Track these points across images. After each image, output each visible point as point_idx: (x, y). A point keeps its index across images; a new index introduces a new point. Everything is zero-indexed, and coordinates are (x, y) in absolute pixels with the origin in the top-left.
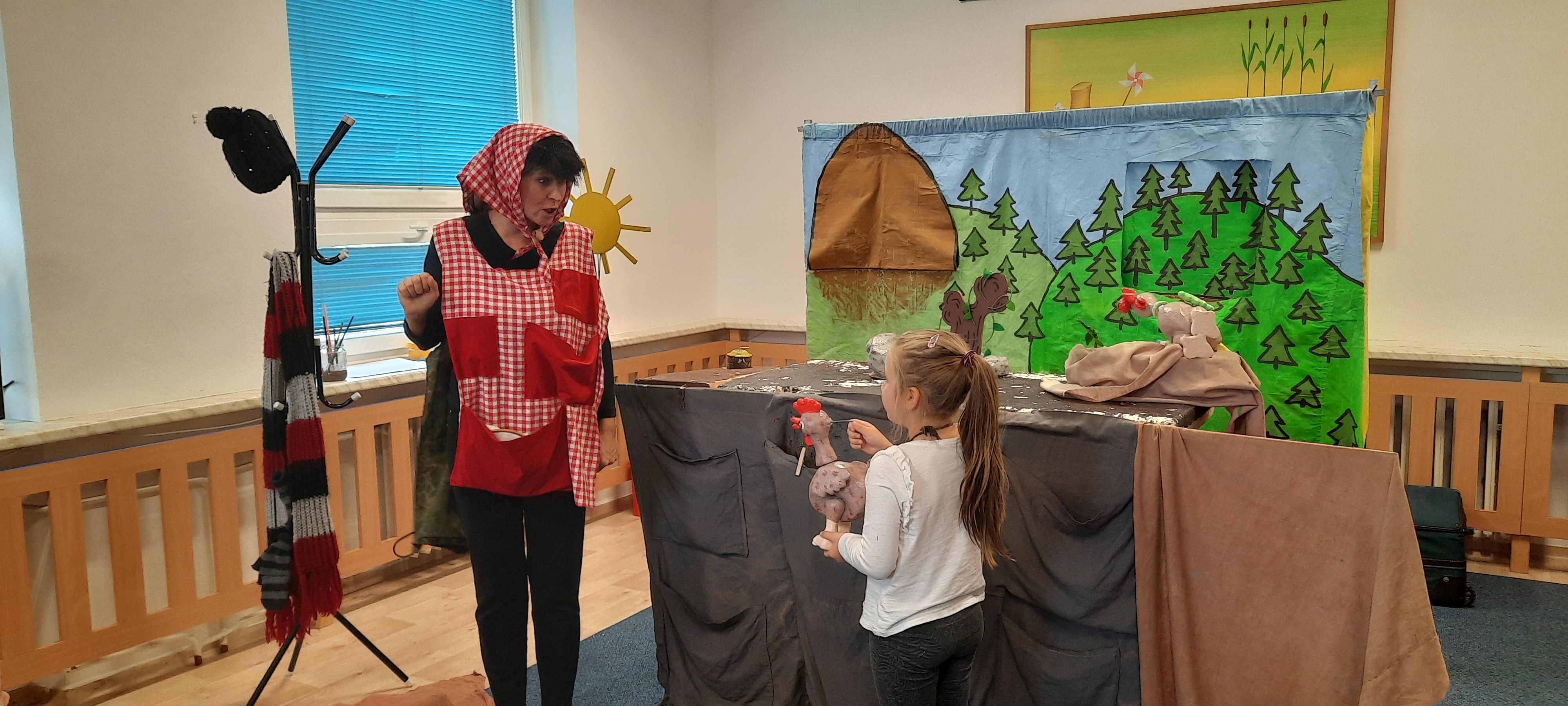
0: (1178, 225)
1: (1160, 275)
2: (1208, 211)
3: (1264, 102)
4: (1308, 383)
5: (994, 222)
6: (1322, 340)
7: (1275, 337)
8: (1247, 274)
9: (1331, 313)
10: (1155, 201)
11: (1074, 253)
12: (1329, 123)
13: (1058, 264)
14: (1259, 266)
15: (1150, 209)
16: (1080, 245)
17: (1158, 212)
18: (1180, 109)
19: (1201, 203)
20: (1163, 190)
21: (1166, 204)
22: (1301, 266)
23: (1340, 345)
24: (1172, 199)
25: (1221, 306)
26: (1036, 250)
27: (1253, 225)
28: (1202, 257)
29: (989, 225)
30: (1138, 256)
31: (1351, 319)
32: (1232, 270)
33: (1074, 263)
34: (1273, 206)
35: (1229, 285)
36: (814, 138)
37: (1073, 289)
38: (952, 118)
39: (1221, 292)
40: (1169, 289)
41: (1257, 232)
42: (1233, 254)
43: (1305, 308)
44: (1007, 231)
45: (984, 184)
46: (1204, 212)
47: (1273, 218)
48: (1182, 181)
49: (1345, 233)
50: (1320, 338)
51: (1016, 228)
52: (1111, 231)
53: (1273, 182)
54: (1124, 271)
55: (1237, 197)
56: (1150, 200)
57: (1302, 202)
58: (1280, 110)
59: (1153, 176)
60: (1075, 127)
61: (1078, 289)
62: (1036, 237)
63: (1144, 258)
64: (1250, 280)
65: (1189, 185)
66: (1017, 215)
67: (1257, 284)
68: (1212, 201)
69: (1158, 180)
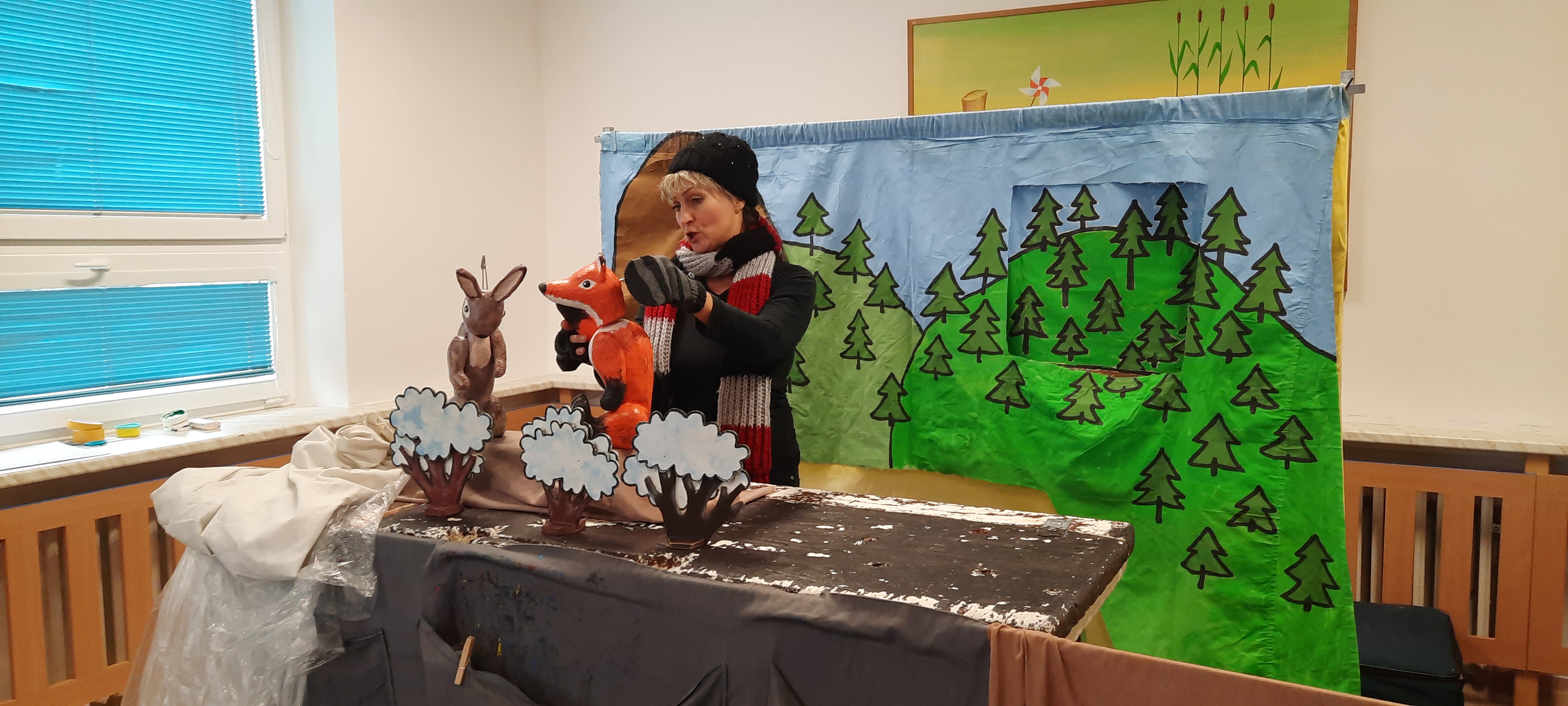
0: (1081, 272)
1: (1058, 339)
2: (1122, 253)
3: (1196, 102)
4: (1258, 495)
5: (842, 265)
6: (1278, 437)
7: (1212, 430)
8: (1176, 341)
9: (1290, 398)
10: (1051, 239)
11: (945, 308)
12: (1286, 132)
13: (924, 322)
14: (1190, 332)
15: (1044, 249)
16: (951, 297)
17: (1056, 254)
18: (1082, 112)
19: (1113, 241)
20: (1060, 224)
21: (1065, 242)
22: (1248, 331)
23: (1303, 444)
24: (1073, 236)
25: (1140, 384)
26: (896, 302)
27: (1182, 273)
28: (1114, 316)
29: (835, 268)
30: (1028, 313)
31: (1320, 406)
32: (1155, 335)
33: (944, 321)
34: (1208, 247)
35: (1151, 355)
36: (615, 150)
37: (944, 357)
38: (787, 125)
39: (1141, 365)
40: (1070, 359)
41: (1189, 283)
42: (1156, 313)
43: (1255, 391)
44: (858, 277)
45: (827, 214)
46: (1115, 255)
47: (1210, 264)
48: (1085, 211)
49: (1309, 285)
50: (1276, 434)
51: (870, 273)
52: (994, 279)
53: (1210, 214)
54: (1012, 333)
55: (1162, 234)
56: (1044, 238)
57: (1248, 242)
58: (1218, 114)
59: (1048, 205)
60: (946, 137)
61: (951, 357)
62: (897, 286)
63: (1036, 316)
64: (1179, 349)
65: (1097, 217)
66: (872, 256)
67: (1189, 354)
68: (1127, 240)
69: (1054, 210)
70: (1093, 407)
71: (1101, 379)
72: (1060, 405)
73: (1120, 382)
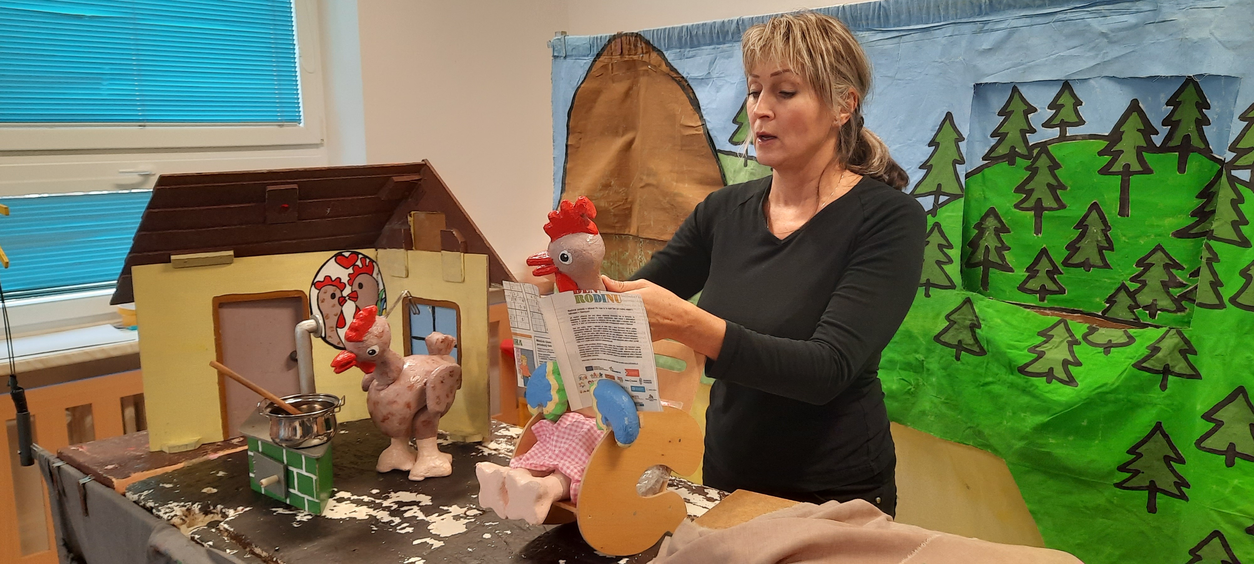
0: (1059, 192)
1: (1027, 274)
2: (1113, 169)
7: (1231, 407)
8: (1185, 286)
10: (1021, 149)
14: (1205, 276)
15: (1012, 163)
17: (1027, 169)
19: (1101, 153)
20: (1033, 131)
21: (1039, 154)
24: (1049, 147)
25: (1131, 339)
27: (1200, 196)
28: (1101, 250)
30: (989, 241)
32: (1156, 275)
34: (1238, 163)
35: (1149, 301)
36: (564, 55)
39: (1134, 313)
40: (1042, 299)
41: (1207, 210)
42: (1159, 248)
46: (1105, 171)
47: (1239, 186)
52: (947, 197)
53: (1242, 118)
54: (968, 263)
55: (1172, 144)
56: (1013, 148)
59: (1017, 107)
60: (894, 26)
63: (1000, 245)
64: (1189, 297)
65: (1081, 122)
67: (1201, 305)
68: (1122, 152)
69: (1026, 113)
70: (1065, 363)
71: (1079, 328)
72: (1022, 357)
73: (1104, 334)
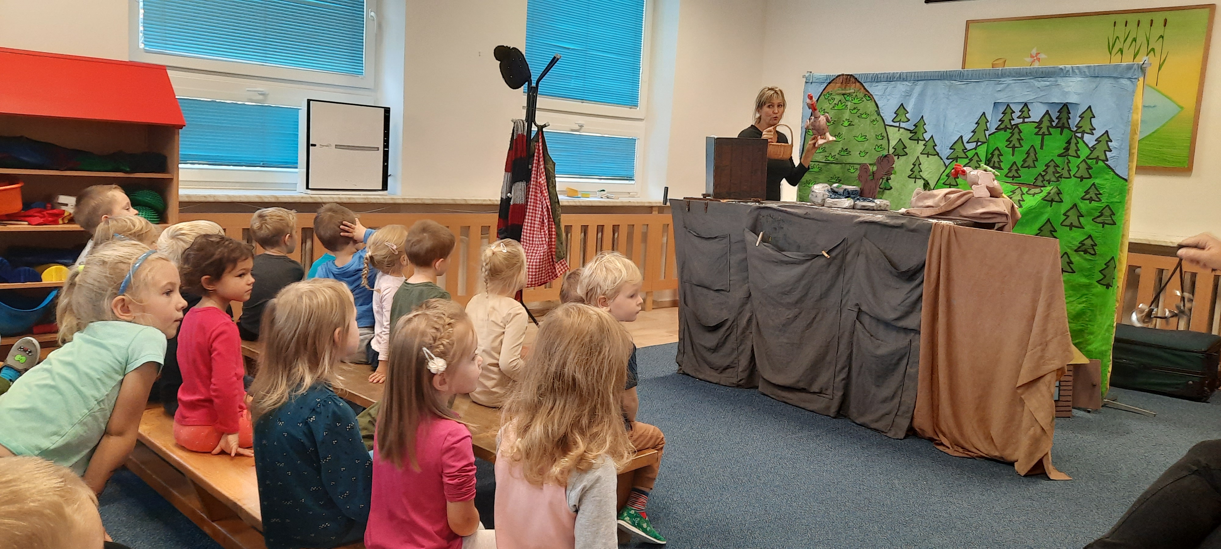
0: (1021, 141)
1: (1008, 171)
2: (1039, 133)
3: (1078, 68)
4: (1090, 239)
5: (913, 136)
6: (1100, 214)
7: (1072, 211)
8: (1060, 172)
9: (1107, 197)
10: (1009, 126)
11: (958, 156)
12: (1116, 82)
13: (947, 162)
14: (1066, 168)
15: (1005, 131)
16: (961, 151)
17: (1010, 133)
18: (1028, 71)
19: (1036, 128)
20: (1013, 120)
21: (1015, 128)
22: (1091, 168)
24: (1019, 125)
25: (1042, 191)
26: (936, 153)
27: (1066, 143)
28: (1034, 161)
29: (909, 137)
30: (996, 159)
31: (1118, 201)
32: (1051, 170)
33: (956, 161)
34: (1078, 131)
35: (1048, 178)
36: (812, 82)
39: (1043, 183)
40: (1013, 180)
41: (1068, 147)
42: (1052, 160)
43: (1092, 194)
44: (920, 142)
45: (908, 113)
46: (1037, 134)
47: (1078, 139)
48: (1026, 115)
49: (1120, 149)
50: (1099, 212)
51: (924, 140)
52: (981, 143)
53: (1080, 117)
56: (1006, 126)
57: (1095, 129)
58: (1087, 73)
59: (1009, 111)
60: (965, 80)
62: (936, 145)
63: (999, 161)
64: (1060, 177)
65: (1030, 117)
66: (926, 132)
67: (1064, 178)
68: (1042, 127)
69: (1011, 114)
70: (1019, 200)
71: (1025, 189)
73: (1033, 191)
